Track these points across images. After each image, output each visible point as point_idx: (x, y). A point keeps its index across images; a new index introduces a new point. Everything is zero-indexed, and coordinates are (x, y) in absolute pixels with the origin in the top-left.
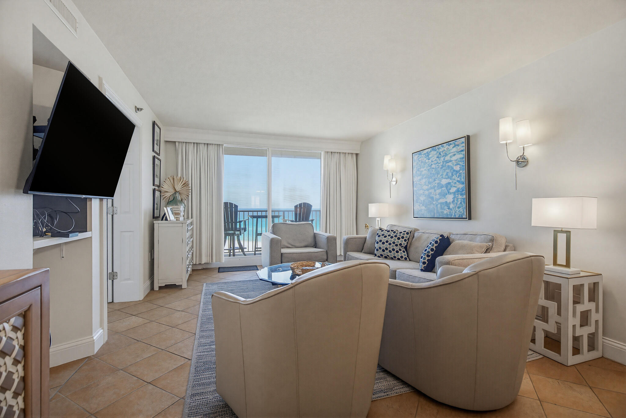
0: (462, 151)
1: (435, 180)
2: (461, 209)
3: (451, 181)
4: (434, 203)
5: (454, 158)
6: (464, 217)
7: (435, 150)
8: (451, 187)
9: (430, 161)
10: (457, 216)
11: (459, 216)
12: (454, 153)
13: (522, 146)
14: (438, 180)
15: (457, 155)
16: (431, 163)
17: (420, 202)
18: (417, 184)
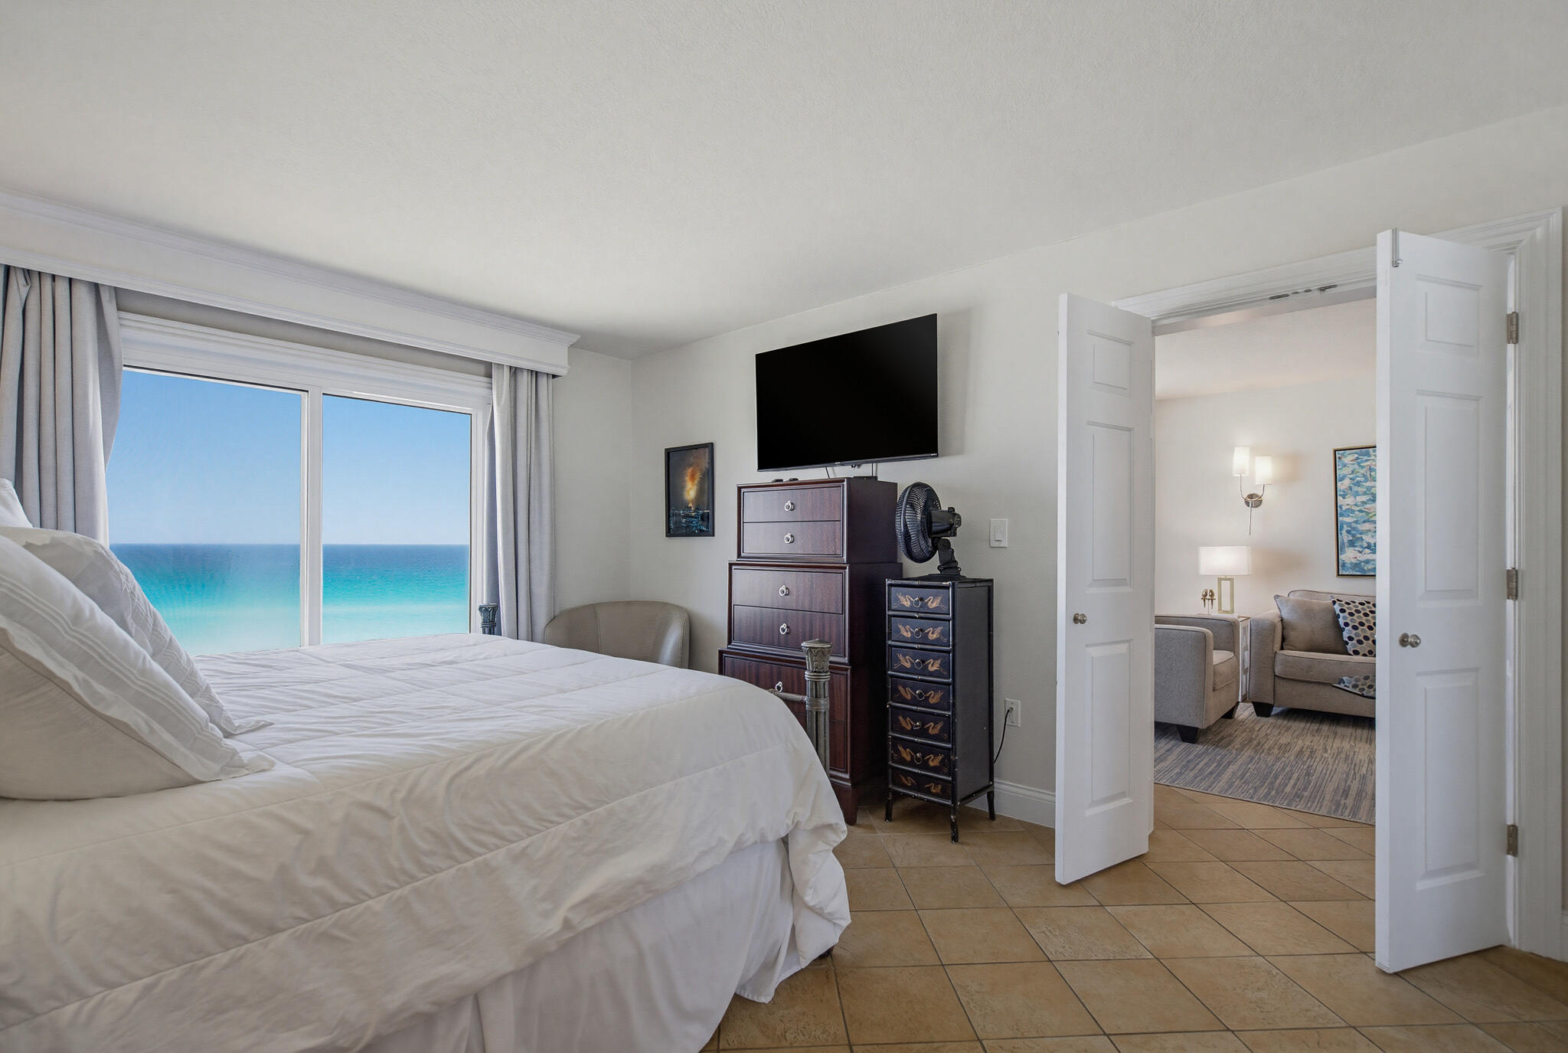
17: (1365, 545)
18: (1353, 511)
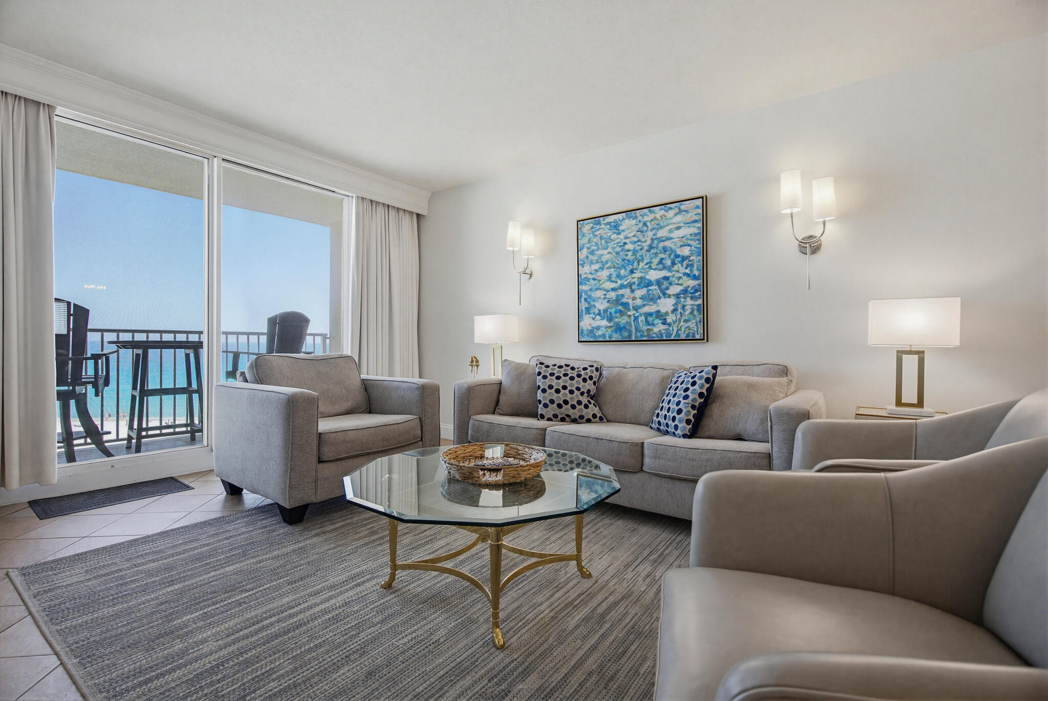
0: (695, 221)
1: (632, 272)
2: (692, 324)
3: (669, 274)
4: (629, 313)
5: (677, 234)
6: (698, 337)
7: (636, 218)
8: (671, 284)
9: (622, 236)
10: (683, 337)
11: (688, 335)
12: (678, 225)
13: (822, 220)
14: (641, 272)
15: (683, 228)
16: (624, 241)
17: (597, 312)
18: (588, 280)
